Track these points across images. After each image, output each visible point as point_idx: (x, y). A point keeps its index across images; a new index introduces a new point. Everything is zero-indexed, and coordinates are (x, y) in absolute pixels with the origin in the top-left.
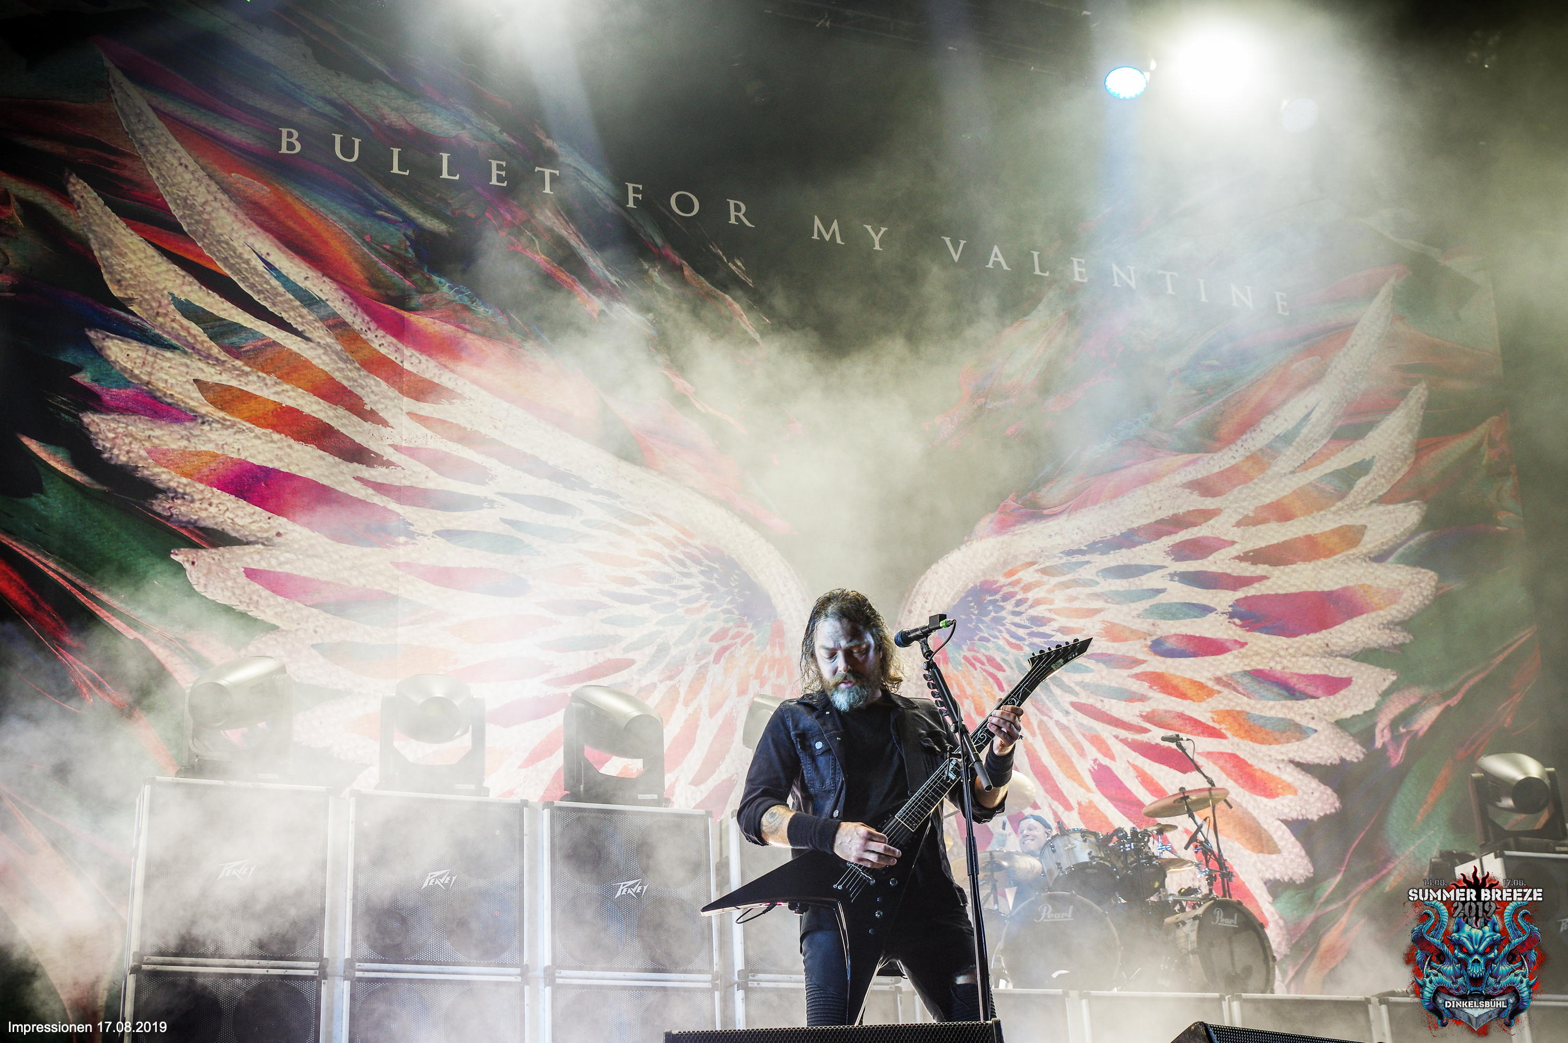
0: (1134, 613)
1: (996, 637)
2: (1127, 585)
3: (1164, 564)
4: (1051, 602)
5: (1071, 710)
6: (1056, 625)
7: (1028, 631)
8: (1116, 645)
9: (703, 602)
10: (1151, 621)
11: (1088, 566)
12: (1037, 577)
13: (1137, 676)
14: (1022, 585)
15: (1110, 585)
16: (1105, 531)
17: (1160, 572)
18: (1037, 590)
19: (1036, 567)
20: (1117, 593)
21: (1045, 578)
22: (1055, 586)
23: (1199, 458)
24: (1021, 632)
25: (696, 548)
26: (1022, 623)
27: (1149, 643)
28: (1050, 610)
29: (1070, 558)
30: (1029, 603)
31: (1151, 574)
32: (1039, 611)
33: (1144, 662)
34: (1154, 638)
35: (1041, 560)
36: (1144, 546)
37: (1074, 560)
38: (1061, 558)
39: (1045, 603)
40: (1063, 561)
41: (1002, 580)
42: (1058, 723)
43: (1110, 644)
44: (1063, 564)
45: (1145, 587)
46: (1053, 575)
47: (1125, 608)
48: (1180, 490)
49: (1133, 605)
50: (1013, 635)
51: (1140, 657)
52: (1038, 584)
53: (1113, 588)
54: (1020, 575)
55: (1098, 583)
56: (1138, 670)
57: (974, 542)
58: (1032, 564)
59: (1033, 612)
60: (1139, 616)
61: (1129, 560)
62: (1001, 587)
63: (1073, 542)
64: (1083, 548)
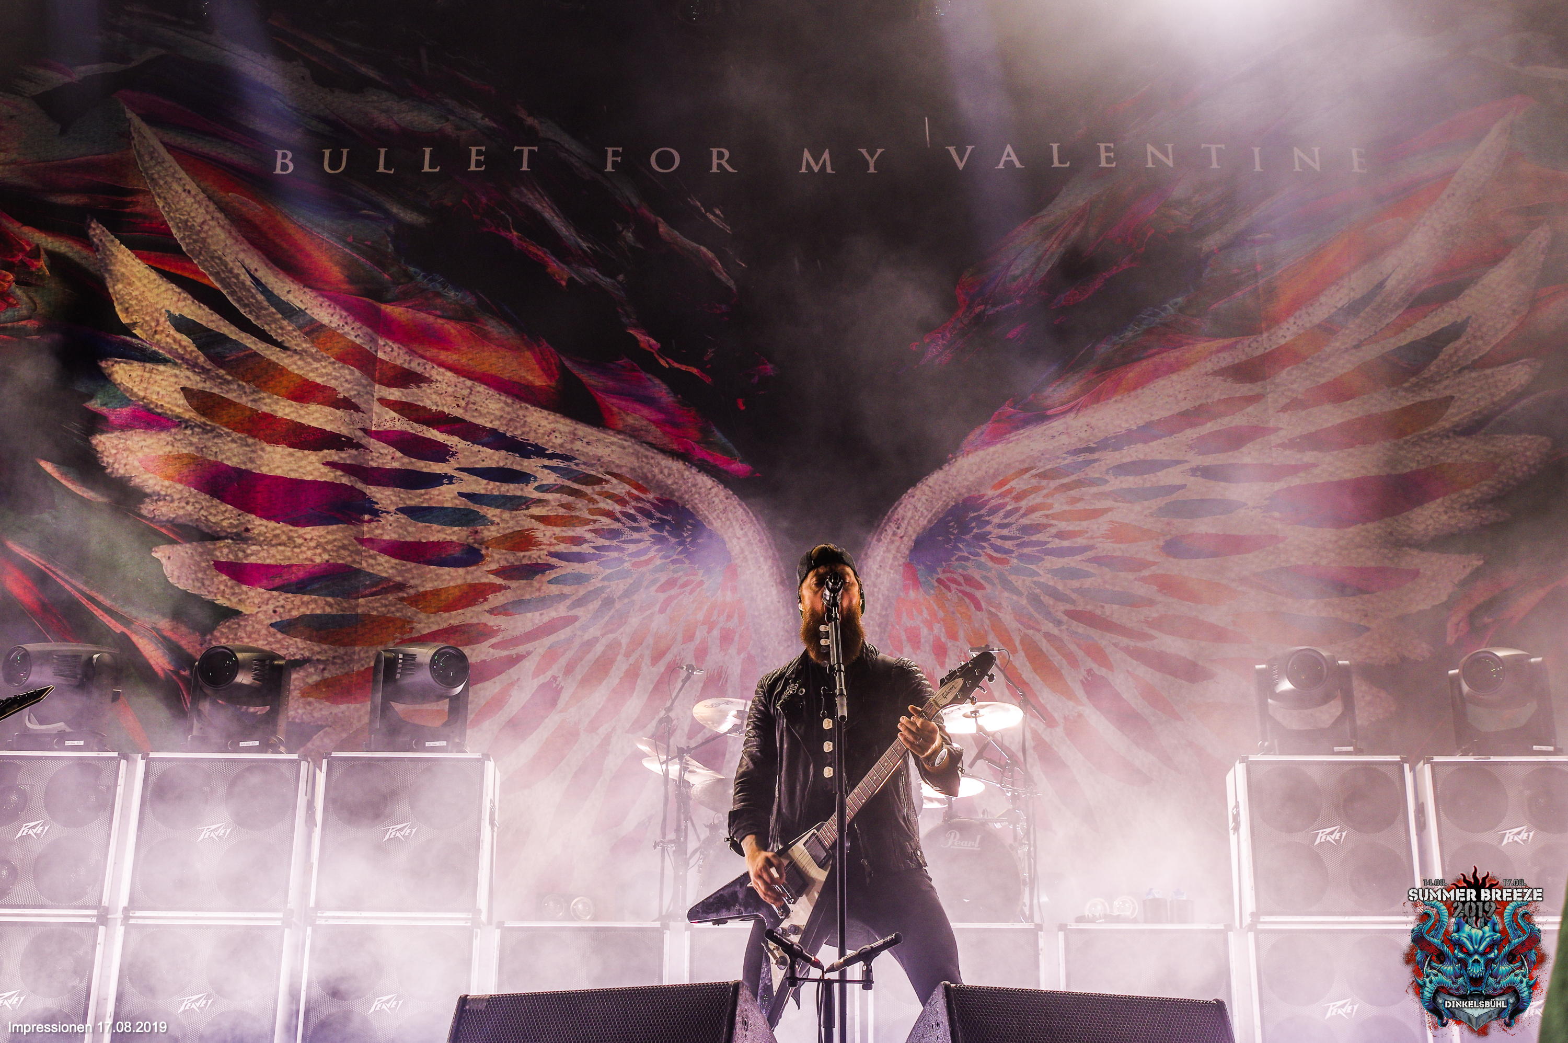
0: (1147, 512)
1: (978, 555)
2: (1141, 482)
3: (1186, 458)
4: (1050, 506)
5: (1065, 618)
6: (1053, 531)
7: (1018, 541)
8: (1122, 546)
9: (652, 554)
10: (1166, 519)
11: (1096, 465)
12: (1034, 482)
13: (1144, 580)
14: (1013, 494)
15: (1121, 482)
16: (1120, 426)
17: (1180, 468)
18: (1033, 496)
19: (1033, 472)
20: (1130, 490)
21: (1044, 483)
22: (1055, 489)
23: (1237, 343)
24: (1008, 544)
25: (648, 502)
26: (1011, 534)
27: (1161, 543)
28: (1047, 516)
29: (1075, 458)
30: (1021, 512)
31: (1170, 470)
32: (1036, 518)
33: (1154, 563)
34: (1168, 537)
35: (1041, 464)
36: (1163, 440)
37: (1080, 459)
38: (1064, 459)
39: (1043, 509)
40: (1066, 462)
41: (990, 493)
42: (1047, 635)
43: (1116, 546)
44: (1067, 465)
45: (1162, 483)
46: (1053, 479)
47: (1137, 508)
48: (1210, 379)
49: (1146, 503)
50: (997, 549)
51: (1150, 558)
52: (1035, 489)
53: (1125, 486)
54: (1013, 484)
55: (1107, 482)
56: (1146, 573)
57: (959, 459)
58: (1027, 470)
59: (1025, 521)
60: (1151, 515)
61: (1146, 455)
62: (989, 500)
63: (1080, 439)
64: (1092, 445)
